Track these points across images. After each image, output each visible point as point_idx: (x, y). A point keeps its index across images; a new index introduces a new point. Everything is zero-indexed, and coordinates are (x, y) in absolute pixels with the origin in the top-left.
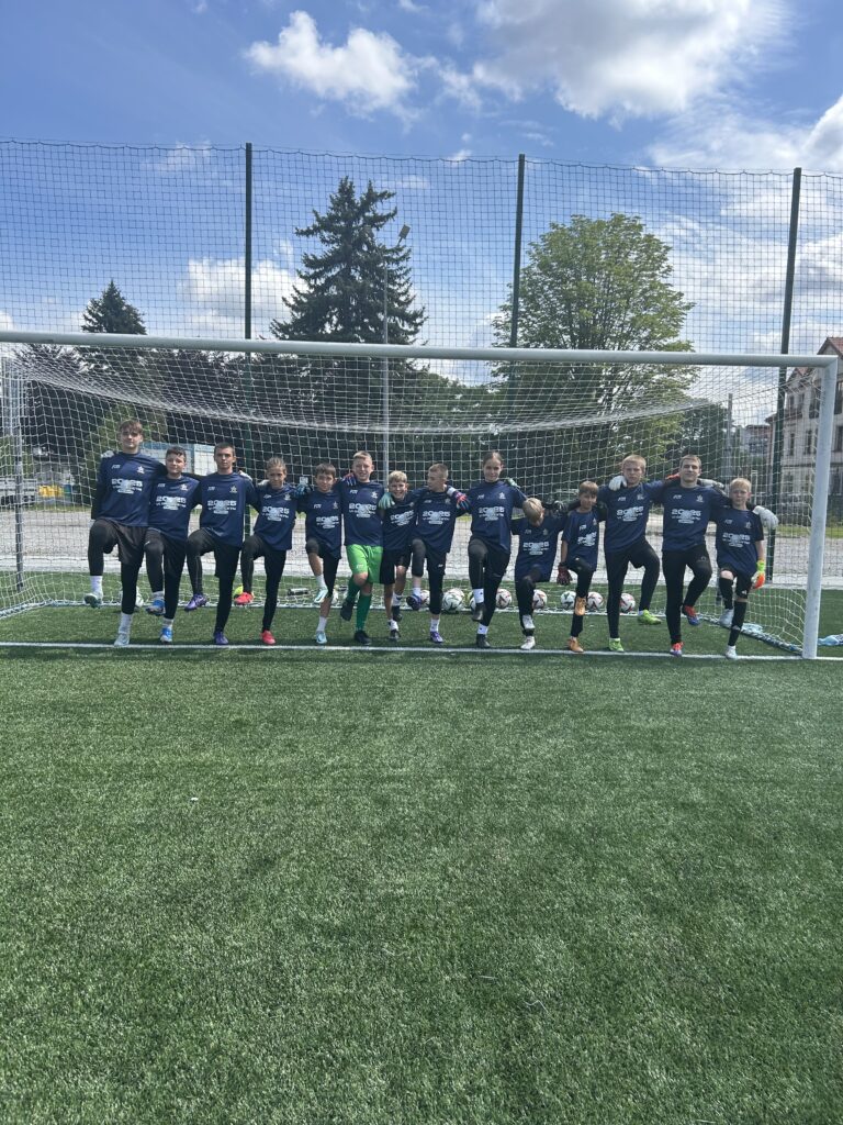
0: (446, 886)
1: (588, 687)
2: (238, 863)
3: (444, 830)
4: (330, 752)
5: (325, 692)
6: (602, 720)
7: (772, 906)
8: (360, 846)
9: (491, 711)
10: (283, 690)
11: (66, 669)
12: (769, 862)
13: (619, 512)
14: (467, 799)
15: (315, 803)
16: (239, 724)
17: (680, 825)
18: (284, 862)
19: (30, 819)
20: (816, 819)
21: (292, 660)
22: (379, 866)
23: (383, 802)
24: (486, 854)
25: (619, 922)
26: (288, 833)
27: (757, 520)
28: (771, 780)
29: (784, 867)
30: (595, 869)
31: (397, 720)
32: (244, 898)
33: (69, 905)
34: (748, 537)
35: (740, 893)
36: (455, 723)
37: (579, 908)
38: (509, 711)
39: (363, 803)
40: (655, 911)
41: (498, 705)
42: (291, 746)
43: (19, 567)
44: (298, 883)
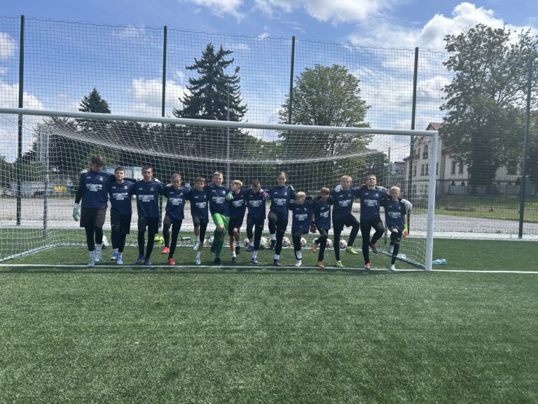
0: (264, 384)
1: (327, 284)
2: (159, 375)
3: (261, 356)
4: (204, 319)
5: (201, 289)
6: (335, 300)
7: (419, 390)
8: (220, 365)
9: (282, 297)
10: (179, 288)
11: (69, 278)
12: (417, 368)
13: (340, 202)
14: (272, 340)
15: (198, 344)
16: (158, 305)
17: (374, 351)
18: (182, 374)
19: (51, 355)
20: (436, 347)
21: (184, 273)
22: (230, 375)
23: (231, 343)
24: (282, 367)
25: (348, 400)
26: (184, 359)
27: (403, 205)
28: (415, 329)
29: (424, 371)
30: (335, 373)
31: (237, 302)
32: (163, 393)
33: (73, 399)
34: (399, 214)
35: (403, 384)
36: (265, 303)
37: (328, 394)
38: (290, 297)
39: (222, 344)
40: (365, 394)
41: (285, 294)
42: (185, 316)
43: (45, 227)
44: (191, 384)
